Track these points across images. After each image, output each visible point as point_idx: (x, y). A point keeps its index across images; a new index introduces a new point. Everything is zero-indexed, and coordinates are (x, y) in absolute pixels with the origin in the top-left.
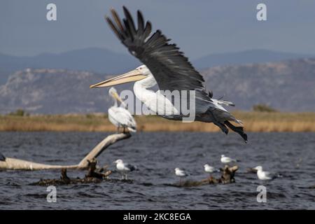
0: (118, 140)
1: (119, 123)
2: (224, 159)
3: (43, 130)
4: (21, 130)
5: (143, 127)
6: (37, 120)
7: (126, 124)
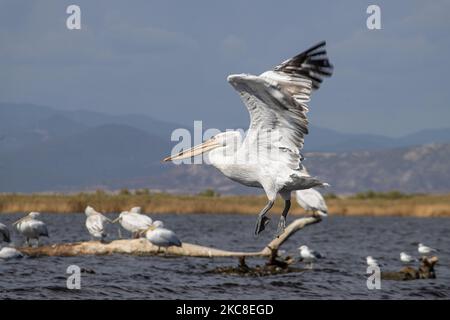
0: (307, 225)
1: (308, 206)
2: (422, 249)
3: (234, 213)
4: (210, 213)
5: (345, 210)
6: (227, 201)
7: (316, 206)
